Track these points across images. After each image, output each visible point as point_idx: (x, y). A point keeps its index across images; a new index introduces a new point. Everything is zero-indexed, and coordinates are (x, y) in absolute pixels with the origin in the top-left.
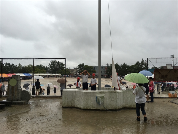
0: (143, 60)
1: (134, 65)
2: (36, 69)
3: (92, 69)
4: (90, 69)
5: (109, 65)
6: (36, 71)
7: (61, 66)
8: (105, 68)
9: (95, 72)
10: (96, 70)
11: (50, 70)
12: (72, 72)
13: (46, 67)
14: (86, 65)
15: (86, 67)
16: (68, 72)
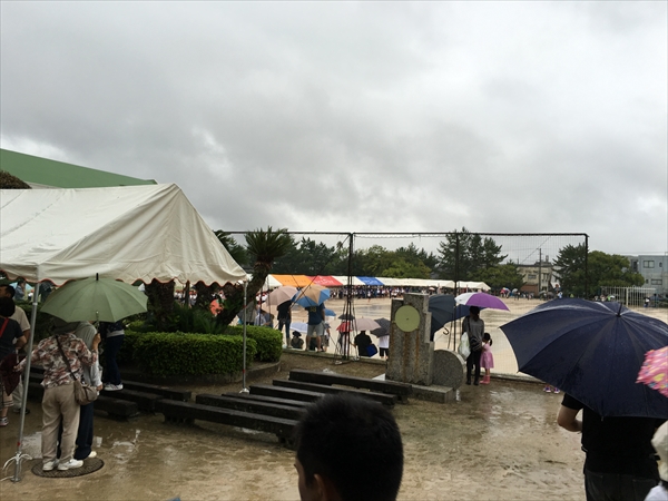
2: (395, 263)
3: (624, 270)
4: (617, 267)
6: (398, 270)
7: (488, 255)
9: (639, 281)
10: (644, 272)
11: (443, 267)
12: (534, 277)
13: (429, 255)
14: (596, 252)
15: (598, 259)
16: (515, 278)
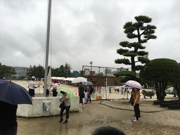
0: (67, 64)
1: (58, 68)
3: (11, 70)
4: (9, 69)
5: (33, 67)
8: (27, 69)
9: (15, 73)
10: (16, 71)
14: (4, 65)
15: (4, 67)
